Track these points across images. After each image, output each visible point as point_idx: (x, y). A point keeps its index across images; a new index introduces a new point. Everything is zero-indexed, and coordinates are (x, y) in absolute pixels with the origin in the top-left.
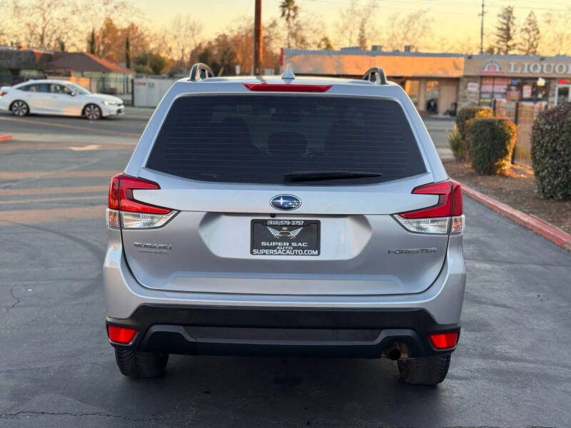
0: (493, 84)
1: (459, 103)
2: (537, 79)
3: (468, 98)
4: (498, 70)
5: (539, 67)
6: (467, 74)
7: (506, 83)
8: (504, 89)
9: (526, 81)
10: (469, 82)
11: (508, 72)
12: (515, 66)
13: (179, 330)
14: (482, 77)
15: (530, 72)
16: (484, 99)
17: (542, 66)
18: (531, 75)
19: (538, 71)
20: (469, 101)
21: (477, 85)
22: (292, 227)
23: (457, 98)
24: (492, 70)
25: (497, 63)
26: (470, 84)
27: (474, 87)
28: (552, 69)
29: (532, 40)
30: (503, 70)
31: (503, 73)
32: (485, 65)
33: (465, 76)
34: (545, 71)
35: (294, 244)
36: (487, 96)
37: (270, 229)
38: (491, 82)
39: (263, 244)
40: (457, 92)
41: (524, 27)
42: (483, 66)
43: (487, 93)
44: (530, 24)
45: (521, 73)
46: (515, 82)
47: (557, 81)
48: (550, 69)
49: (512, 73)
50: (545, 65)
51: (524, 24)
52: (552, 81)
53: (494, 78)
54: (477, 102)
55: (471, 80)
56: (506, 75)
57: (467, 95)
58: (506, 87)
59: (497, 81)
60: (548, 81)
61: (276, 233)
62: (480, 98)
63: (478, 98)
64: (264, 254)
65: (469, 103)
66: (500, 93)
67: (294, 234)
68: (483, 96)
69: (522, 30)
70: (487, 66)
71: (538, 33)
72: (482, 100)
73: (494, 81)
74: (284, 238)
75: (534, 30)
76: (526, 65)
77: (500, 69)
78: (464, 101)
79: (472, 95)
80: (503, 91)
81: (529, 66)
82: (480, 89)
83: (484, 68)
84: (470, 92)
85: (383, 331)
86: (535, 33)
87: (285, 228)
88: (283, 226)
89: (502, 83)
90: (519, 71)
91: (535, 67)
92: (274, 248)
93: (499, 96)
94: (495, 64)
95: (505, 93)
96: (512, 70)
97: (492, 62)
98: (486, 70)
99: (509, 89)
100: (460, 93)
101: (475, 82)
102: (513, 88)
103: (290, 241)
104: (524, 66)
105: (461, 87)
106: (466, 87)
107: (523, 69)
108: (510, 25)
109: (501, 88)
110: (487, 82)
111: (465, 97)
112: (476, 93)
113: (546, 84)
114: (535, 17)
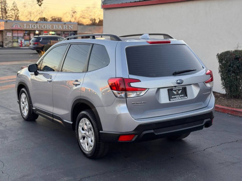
0: (18, 33)
1: (4, 41)
2: (35, 31)
3: (8, 39)
4: (19, 27)
5: (36, 26)
6: (5, 29)
7: (23, 32)
8: (23, 35)
9: (31, 32)
10: (7, 32)
11: (23, 28)
12: (26, 25)
13: (152, 131)
14: (13, 30)
15: (33, 28)
16: (14, 39)
17: (37, 26)
18: (33, 29)
19: (36, 28)
20: (8, 40)
21: (11, 33)
22: (179, 90)
23: (3, 39)
24: (17, 27)
25: (19, 24)
26: (8, 33)
27: (10, 34)
28: (41, 27)
29: (16, 14)
30: (21, 27)
31: (22, 28)
32: (14, 25)
33: (5, 30)
34: (38, 28)
35: (180, 96)
36: (16, 38)
37: (174, 92)
38: (17, 32)
39: (173, 97)
40: (2, 37)
41: (12, 8)
42: (13, 25)
43: (15, 37)
44: (14, 7)
45: (29, 28)
46: (27, 32)
47: (43, 32)
48: (40, 27)
49: (25, 29)
50: (38, 25)
51: (12, 7)
52: (42, 32)
53: (18, 30)
54: (12, 41)
55: (8, 31)
56: (22, 29)
57: (7, 38)
58: (23, 34)
59: (19, 32)
60: (40, 32)
61: (175, 93)
62: (13, 39)
63: (12, 39)
64: (174, 100)
65: (8, 41)
66: (21, 37)
67: (180, 92)
68: (14, 38)
69: (11, 9)
70: (15, 25)
71: (18, 11)
72: (14, 40)
73: (18, 32)
74: (178, 94)
75: (16, 10)
76: (31, 25)
77: (20, 27)
78: (6, 41)
79: (9, 38)
80: (22, 36)
81: (32, 26)
82: (12, 35)
83: (13, 26)
84: (8, 37)
85: (205, 120)
86: (17, 11)
87: (177, 91)
88: (177, 90)
89: (21, 32)
90: (28, 28)
91: (34, 26)
92: (175, 98)
93: (21, 38)
94: (18, 25)
95: (23, 37)
96: (25, 27)
97: (16, 24)
98: (14, 27)
99: (24, 35)
100: (4, 37)
101: (10, 32)
102: (26, 35)
103: (179, 94)
104: (30, 25)
105: (4, 35)
106: (6, 34)
107: (29, 27)
108: (6, 7)
109: (21, 35)
110: (15, 32)
111: (6, 39)
112: (11, 37)
113: (39, 33)
114: (16, 4)
